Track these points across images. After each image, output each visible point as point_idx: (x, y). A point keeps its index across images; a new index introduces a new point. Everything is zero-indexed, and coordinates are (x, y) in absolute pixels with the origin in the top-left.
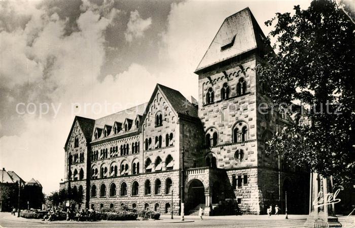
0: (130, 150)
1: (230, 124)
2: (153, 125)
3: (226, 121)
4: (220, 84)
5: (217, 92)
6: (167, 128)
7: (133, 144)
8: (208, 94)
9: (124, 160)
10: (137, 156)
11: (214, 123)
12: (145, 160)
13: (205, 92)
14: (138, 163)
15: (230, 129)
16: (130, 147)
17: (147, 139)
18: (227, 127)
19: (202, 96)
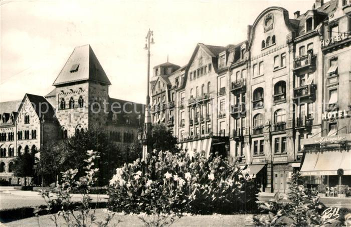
0: (7, 138)
1: (74, 125)
2: (23, 122)
3: (72, 123)
4: (69, 96)
5: (67, 102)
6: (32, 125)
7: (9, 133)
8: (62, 102)
9: (2, 145)
10: (12, 143)
11: (65, 123)
12: (18, 147)
13: (60, 100)
14: (13, 149)
15: (74, 129)
16: (7, 135)
17: (19, 132)
18: (72, 127)
19: (57, 103)
